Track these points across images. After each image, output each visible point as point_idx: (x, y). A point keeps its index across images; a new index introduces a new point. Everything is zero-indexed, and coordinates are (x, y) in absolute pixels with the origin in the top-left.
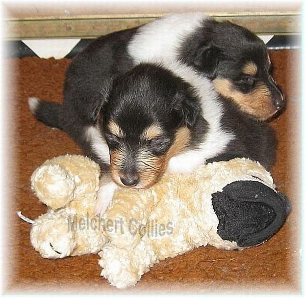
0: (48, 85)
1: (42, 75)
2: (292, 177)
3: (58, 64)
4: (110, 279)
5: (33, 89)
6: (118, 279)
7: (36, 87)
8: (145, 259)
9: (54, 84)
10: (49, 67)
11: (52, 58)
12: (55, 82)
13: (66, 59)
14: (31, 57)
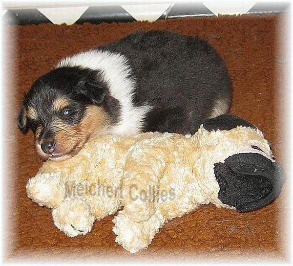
0: (62, 50)
1: (56, 40)
2: (284, 136)
3: (69, 30)
4: (123, 245)
5: (49, 54)
6: (131, 246)
7: (52, 52)
8: (155, 224)
9: (67, 49)
10: (62, 33)
11: (65, 24)
12: (68, 47)
13: (76, 25)
14: (45, 24)
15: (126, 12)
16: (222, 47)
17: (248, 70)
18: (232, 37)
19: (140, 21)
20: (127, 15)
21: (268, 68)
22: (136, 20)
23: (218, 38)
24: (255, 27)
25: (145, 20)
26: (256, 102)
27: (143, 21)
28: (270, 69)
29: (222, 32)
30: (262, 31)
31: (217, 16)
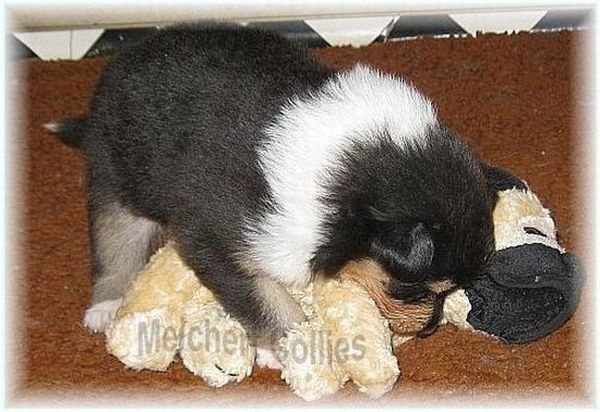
15: (313, 31)
16: (481, 84)
17: (524, 118)
18: (500, 68)
19: (337, 47)
20: (314, 36)
21: (561, 114)
22: (330, 46)
23: (475, 70)
24: (542, 52)
25: (347, 44)
26: (537, 168)
27: (343, 47)
28: (565, 116)
29: (482, 60)
30: (554, 58)
31: (474, 35)
